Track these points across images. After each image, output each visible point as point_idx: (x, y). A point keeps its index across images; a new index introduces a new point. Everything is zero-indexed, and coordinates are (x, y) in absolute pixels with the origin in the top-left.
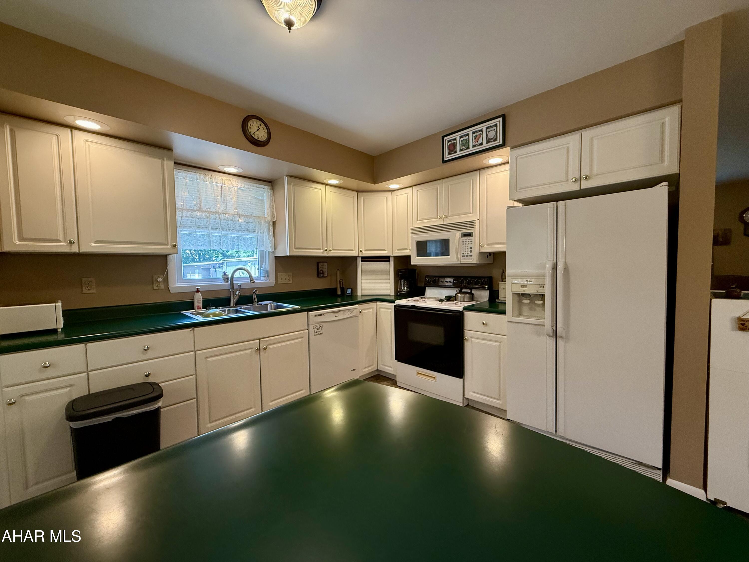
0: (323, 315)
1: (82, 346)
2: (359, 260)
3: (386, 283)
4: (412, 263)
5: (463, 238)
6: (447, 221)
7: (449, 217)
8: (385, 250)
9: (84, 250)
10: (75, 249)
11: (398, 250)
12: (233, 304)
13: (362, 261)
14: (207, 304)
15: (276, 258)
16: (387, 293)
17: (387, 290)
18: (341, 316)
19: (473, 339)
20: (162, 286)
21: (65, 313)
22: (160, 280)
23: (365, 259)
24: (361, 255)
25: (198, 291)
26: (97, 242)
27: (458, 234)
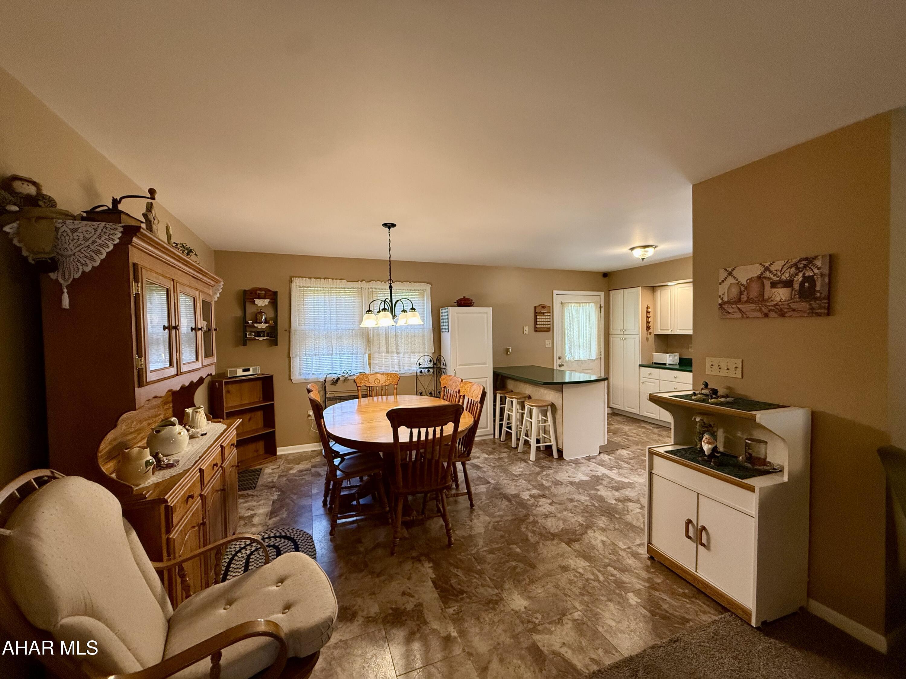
1: (658, 370)
9: (676, 333)
10: (673, 333)
21: (680, 359)
26: (680, 330)
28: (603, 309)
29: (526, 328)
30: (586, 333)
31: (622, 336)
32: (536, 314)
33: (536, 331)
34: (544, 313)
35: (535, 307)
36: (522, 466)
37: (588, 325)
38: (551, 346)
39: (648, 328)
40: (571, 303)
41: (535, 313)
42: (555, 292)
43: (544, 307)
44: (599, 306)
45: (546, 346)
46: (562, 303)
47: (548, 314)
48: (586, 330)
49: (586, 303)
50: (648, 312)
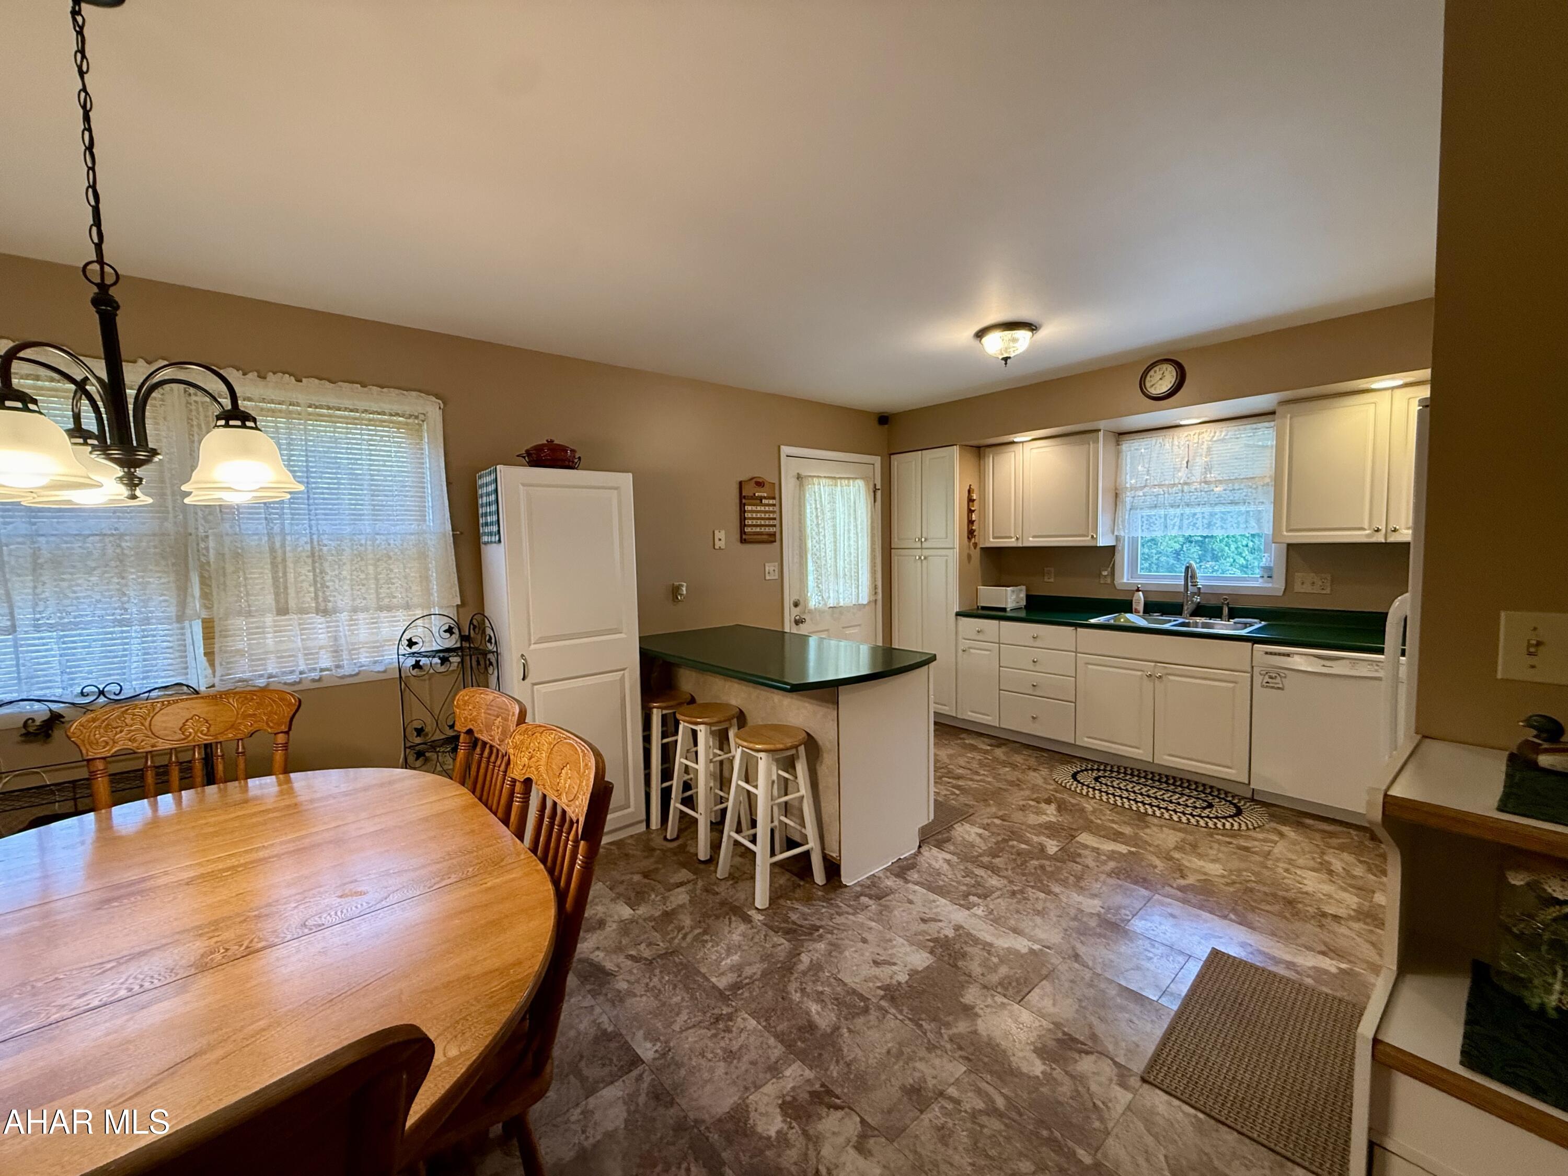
0: (1288, 655)
9: (1026, 544)
10: (1020, 545)
12: (1186, 612)
14: (1150, 608)
18: (1338, 668)
20: (1109, 581)
22: (1105, 573)
25: (1138, 590)
26: (1034, 537)
28: (879, 493)
29: (720, 535)
30: (849, 546)
31: (919, 552)
32: (743, 500)
33: (743, 541)
34: (761, 499)
35: (741, 483)
36: (736, 938)
37: (852, 527)
38: (776, 577)
39: (971, 533)
40: (818, 477)
41: (741, 497)
42: (785, 450)
43: (760, 484)
44: (872, 486)
45: (768, 578)
46: (799, 477)
47: (771, 502)
48: (849, 538)
49: (849, 478)
50: (971, 500)
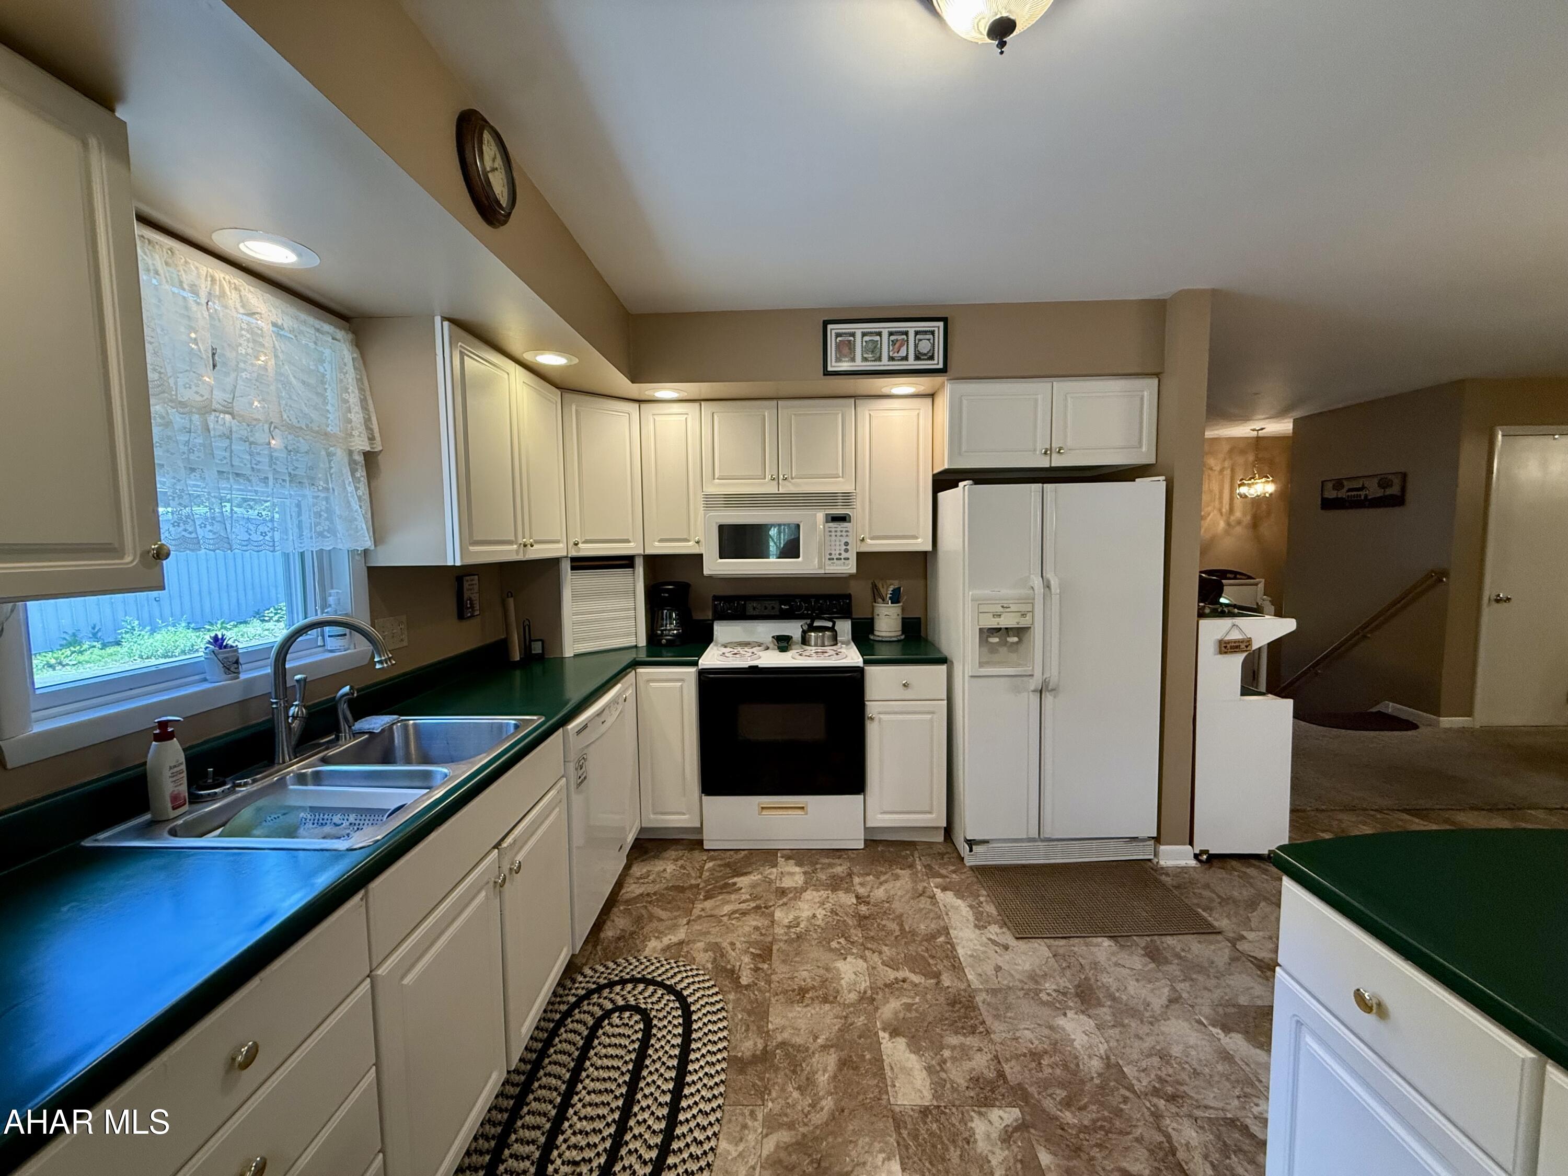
0: (587, 726)
2: (566, 566)
3: (628, 618)
4: (706, 572)
5: (831, 524)
6: (786, 488)
7: (792, 478)
8: (628, 541)
11: (661, 541)
13: (573, 568)
14: (206, 775)
15: (374, 572)
16: (629, 641)
17: (628, 635)
18: (608, 720)
19: (882, 716)
23: (581, 564)
24: (574, 553)
25: (166, 734)
27: (820, 516)
